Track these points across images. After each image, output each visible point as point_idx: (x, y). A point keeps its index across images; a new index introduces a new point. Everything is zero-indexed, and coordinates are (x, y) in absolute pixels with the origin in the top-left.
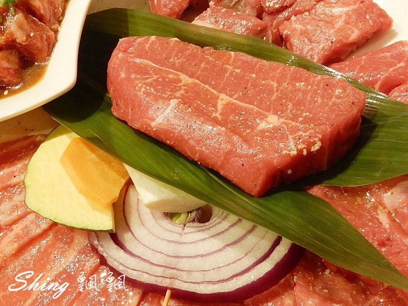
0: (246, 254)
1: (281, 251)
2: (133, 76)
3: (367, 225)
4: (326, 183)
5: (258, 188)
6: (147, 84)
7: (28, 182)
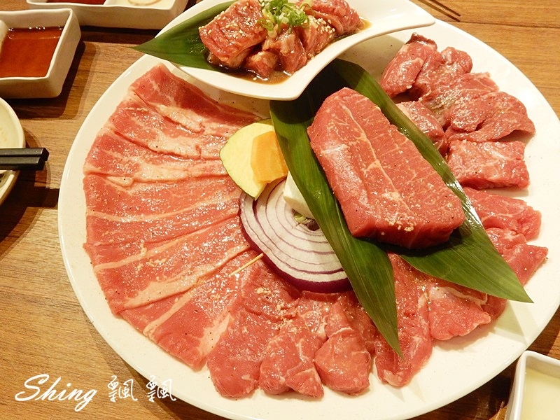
0: (320, 264)
1: (342, 276)
2: (333, 115)
3: (407, 298)
4: (404, 257)
5: (356, 230)
6: (337, 125)
7: (230, 141)
